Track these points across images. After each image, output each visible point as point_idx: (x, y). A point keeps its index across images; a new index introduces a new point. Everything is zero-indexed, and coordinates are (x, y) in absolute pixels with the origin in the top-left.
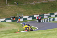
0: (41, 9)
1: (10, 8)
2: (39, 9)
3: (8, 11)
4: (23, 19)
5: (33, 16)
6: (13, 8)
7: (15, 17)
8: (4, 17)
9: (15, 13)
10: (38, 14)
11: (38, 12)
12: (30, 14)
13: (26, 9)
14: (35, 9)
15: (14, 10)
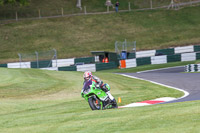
1: (90, 20)
2: (192, 27)
3: (83, 31)
4: (134, 60)
6: (100, 22)
7: (107, 54)
8: (70, 55)
9: (108, 38)
10: (187, 45)
11: (190, 37)
12: (161, 42)
13: (145, 26)
14: (177, 27)
15: (103, 30)
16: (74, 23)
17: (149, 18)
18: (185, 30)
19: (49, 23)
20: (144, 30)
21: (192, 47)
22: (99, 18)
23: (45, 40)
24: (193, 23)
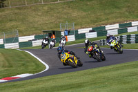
0: (124, 10)
2: (118, 11)
5: (104, 27)
6: (53, 9)
10: (114, 23)
11: (117, 18)
12: (96, 22)
13: (85, 11)
14: (107, 11)
15: (55, 15)
16: (34, 10)
17: (87, 5)
18: (113, 13)
19: (16, 11)
20: (84, 14)
21: (118, 25)
22: (52, 6)
23: (14, 23)
24: (119, 8)
